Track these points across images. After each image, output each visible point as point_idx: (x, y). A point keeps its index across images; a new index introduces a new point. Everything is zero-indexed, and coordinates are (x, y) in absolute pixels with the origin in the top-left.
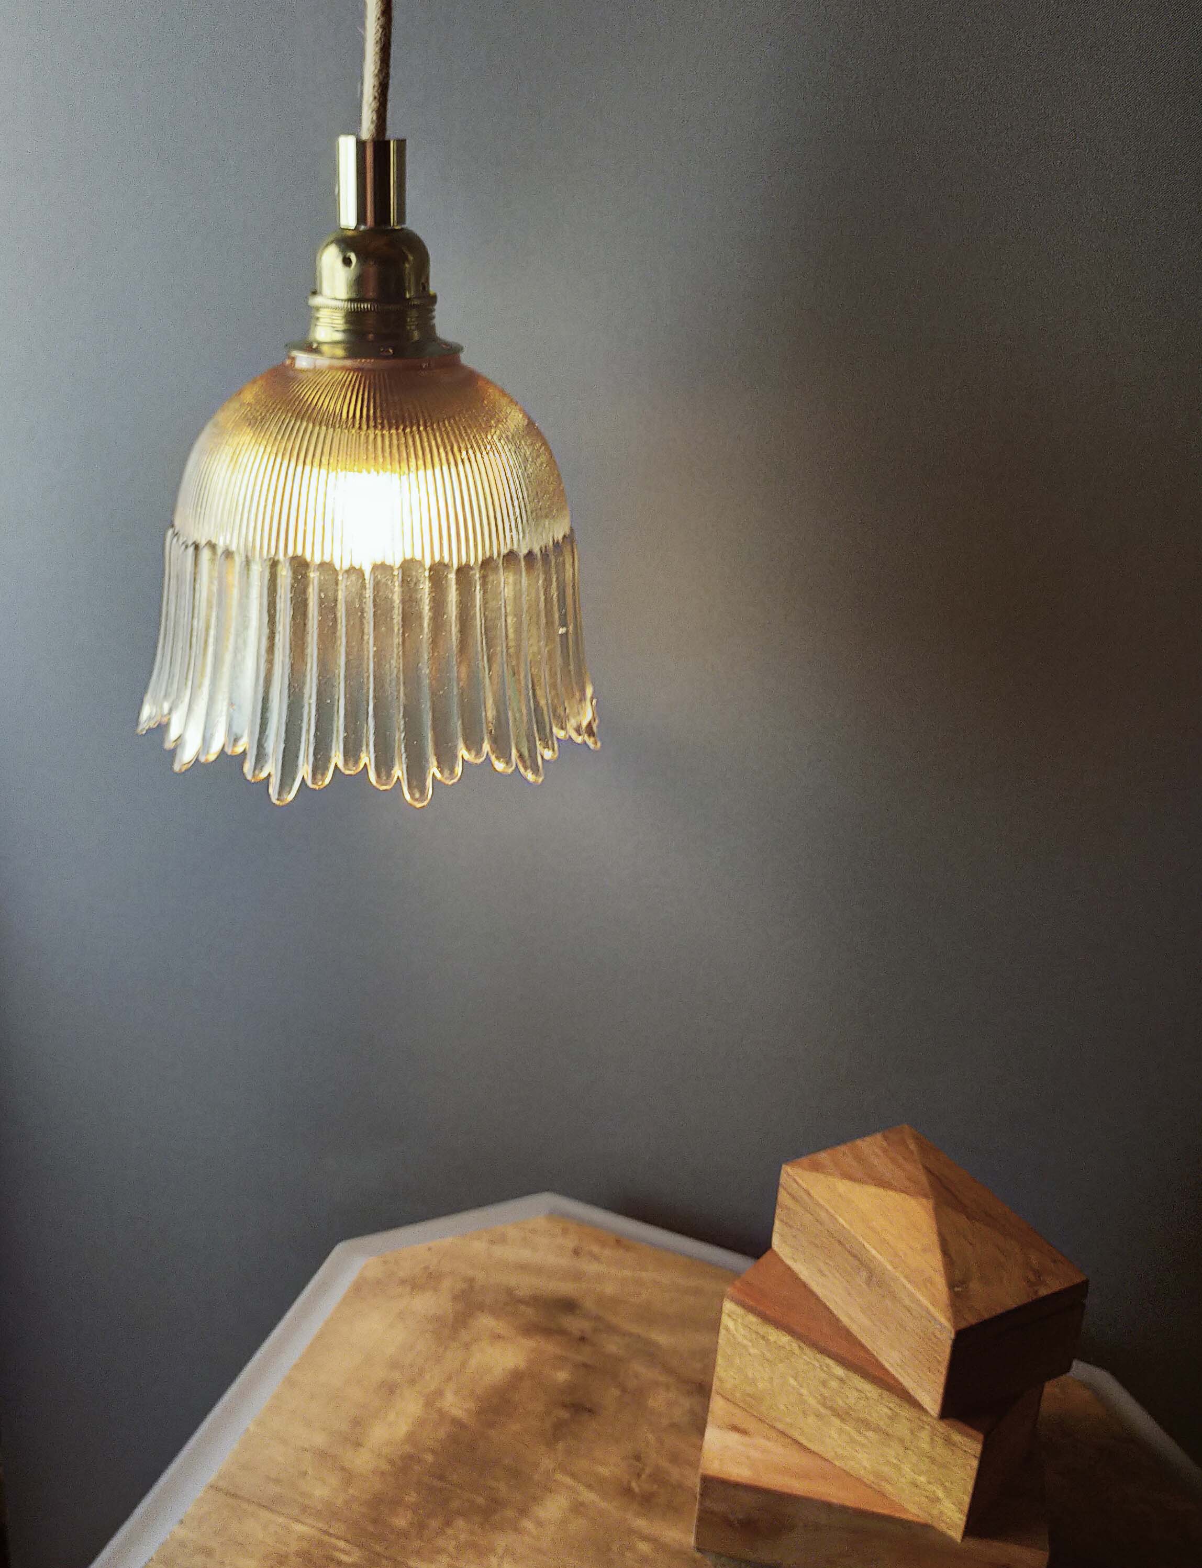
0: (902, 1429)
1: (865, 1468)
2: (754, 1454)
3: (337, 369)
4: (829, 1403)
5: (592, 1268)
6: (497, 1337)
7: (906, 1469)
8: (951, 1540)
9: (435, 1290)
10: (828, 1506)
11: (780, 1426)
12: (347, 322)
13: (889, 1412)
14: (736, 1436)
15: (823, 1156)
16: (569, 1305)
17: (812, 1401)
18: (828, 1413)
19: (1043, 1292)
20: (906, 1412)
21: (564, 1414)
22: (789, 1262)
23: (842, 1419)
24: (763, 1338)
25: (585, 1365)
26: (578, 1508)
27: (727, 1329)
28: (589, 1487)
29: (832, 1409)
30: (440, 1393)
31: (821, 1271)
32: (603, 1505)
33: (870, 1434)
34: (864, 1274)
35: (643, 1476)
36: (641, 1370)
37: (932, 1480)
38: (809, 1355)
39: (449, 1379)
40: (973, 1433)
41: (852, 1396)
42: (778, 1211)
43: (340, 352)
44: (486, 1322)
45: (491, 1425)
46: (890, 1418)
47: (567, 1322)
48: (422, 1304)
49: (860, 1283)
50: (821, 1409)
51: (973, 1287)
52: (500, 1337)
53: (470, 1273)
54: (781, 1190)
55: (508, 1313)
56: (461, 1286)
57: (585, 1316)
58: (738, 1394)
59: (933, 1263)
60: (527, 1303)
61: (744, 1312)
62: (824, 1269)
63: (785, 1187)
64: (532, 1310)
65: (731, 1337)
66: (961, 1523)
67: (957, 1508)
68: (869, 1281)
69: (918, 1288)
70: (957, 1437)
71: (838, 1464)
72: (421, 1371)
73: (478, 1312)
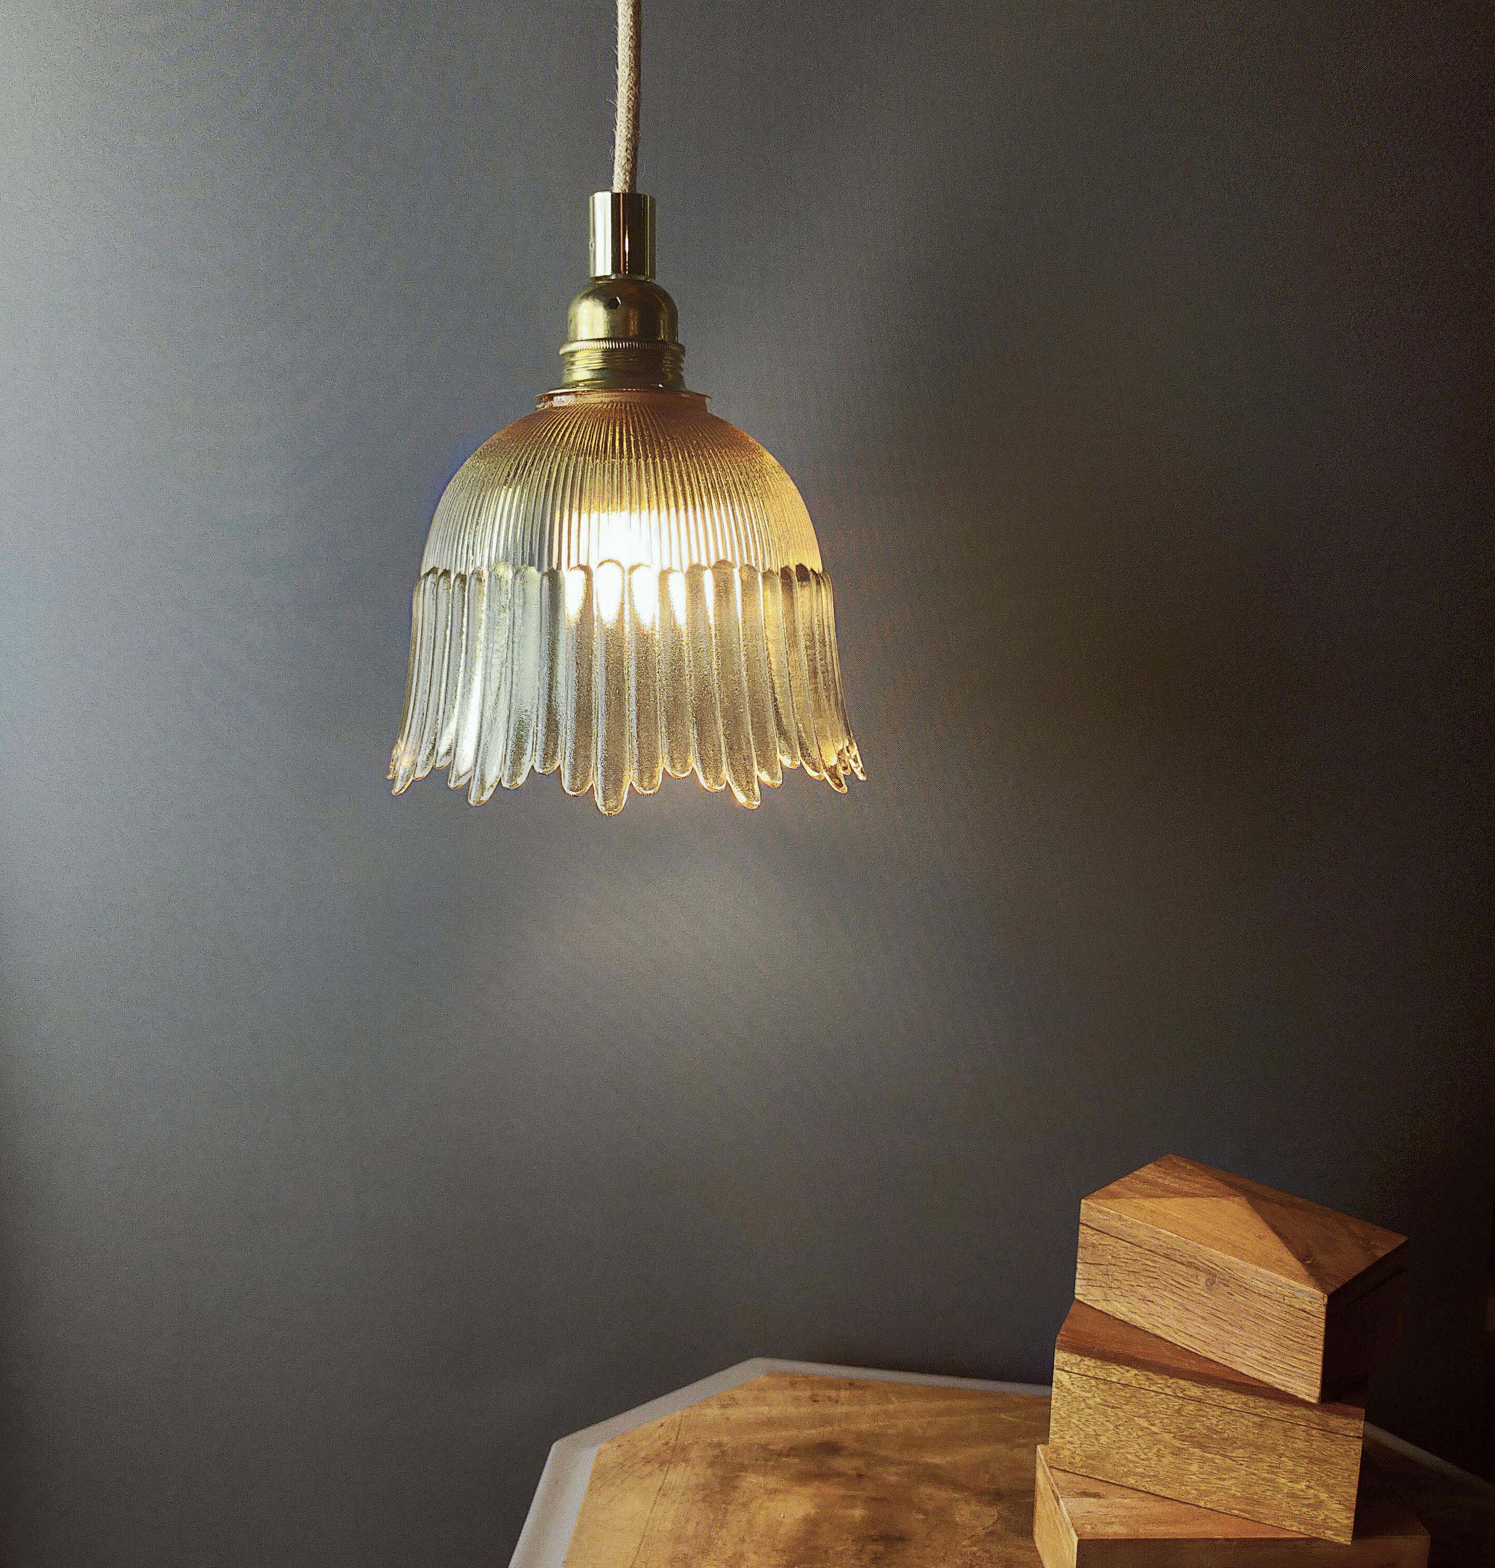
0: (1274, 1435)
1: (1234, 1497)
2: (1121, 1512)
4: (1187, 1433)
5: (840, 1410)
6: (772, 1493)
7: (1282, 1480)
8: (1340, 1546)
9: (686, 1461)
10: (1211, 1543)
11: (1131, 1481)
13: (1257, 1419)
14: (1093, 1500)
16: (830, 1448)
17: (1167, 1437)
18: (1186, 1445)
19: (1379, 1254)
20: (1280, 1411)
21: (879, 1548)
22: (1098, 1305)
23: (1203, 1447)
24: (1104, 1381)
25: (873, 1499)
27: (1061, 1385)
29: (1190, 1439)
33: (1238, 1454)
34: (1203, 1279)
36: (932, 1494)
37: (1311, 1484)
38: (1159, 1382)
39: (742, 1540)
40: (1351, 1409)
41: (1213, 1417)
42: (1081, 1255)
44: (751, 1481)
46: (1260, 1426)
47: (839, 1463)
48: (678, 1476)
49: (1198, 1291)
50: (1177, 1443)
51: (1321, 1258)
52: (776, 1491)
53: (716, 1440)
54: (1081, 1227)
55: (774, 1468)
56: (711, 1452)
57: (853, 1454)
58: (1078, 1459)
59: (1272, 1245)
60: (788, 1456)
61: (1079, 1358)
62: (1148, 1294)
63: (1089, 1224)
64: (796, 1461)
65: (1066, 1394)
66: (1350, 1522)
67: (1342, 1507)
68: (1211, 1284)
69: (1272, 1269)
70: (1336, 1422)
71: (1202, 1504)
72: (709, 1539)
73: (743, 1474)
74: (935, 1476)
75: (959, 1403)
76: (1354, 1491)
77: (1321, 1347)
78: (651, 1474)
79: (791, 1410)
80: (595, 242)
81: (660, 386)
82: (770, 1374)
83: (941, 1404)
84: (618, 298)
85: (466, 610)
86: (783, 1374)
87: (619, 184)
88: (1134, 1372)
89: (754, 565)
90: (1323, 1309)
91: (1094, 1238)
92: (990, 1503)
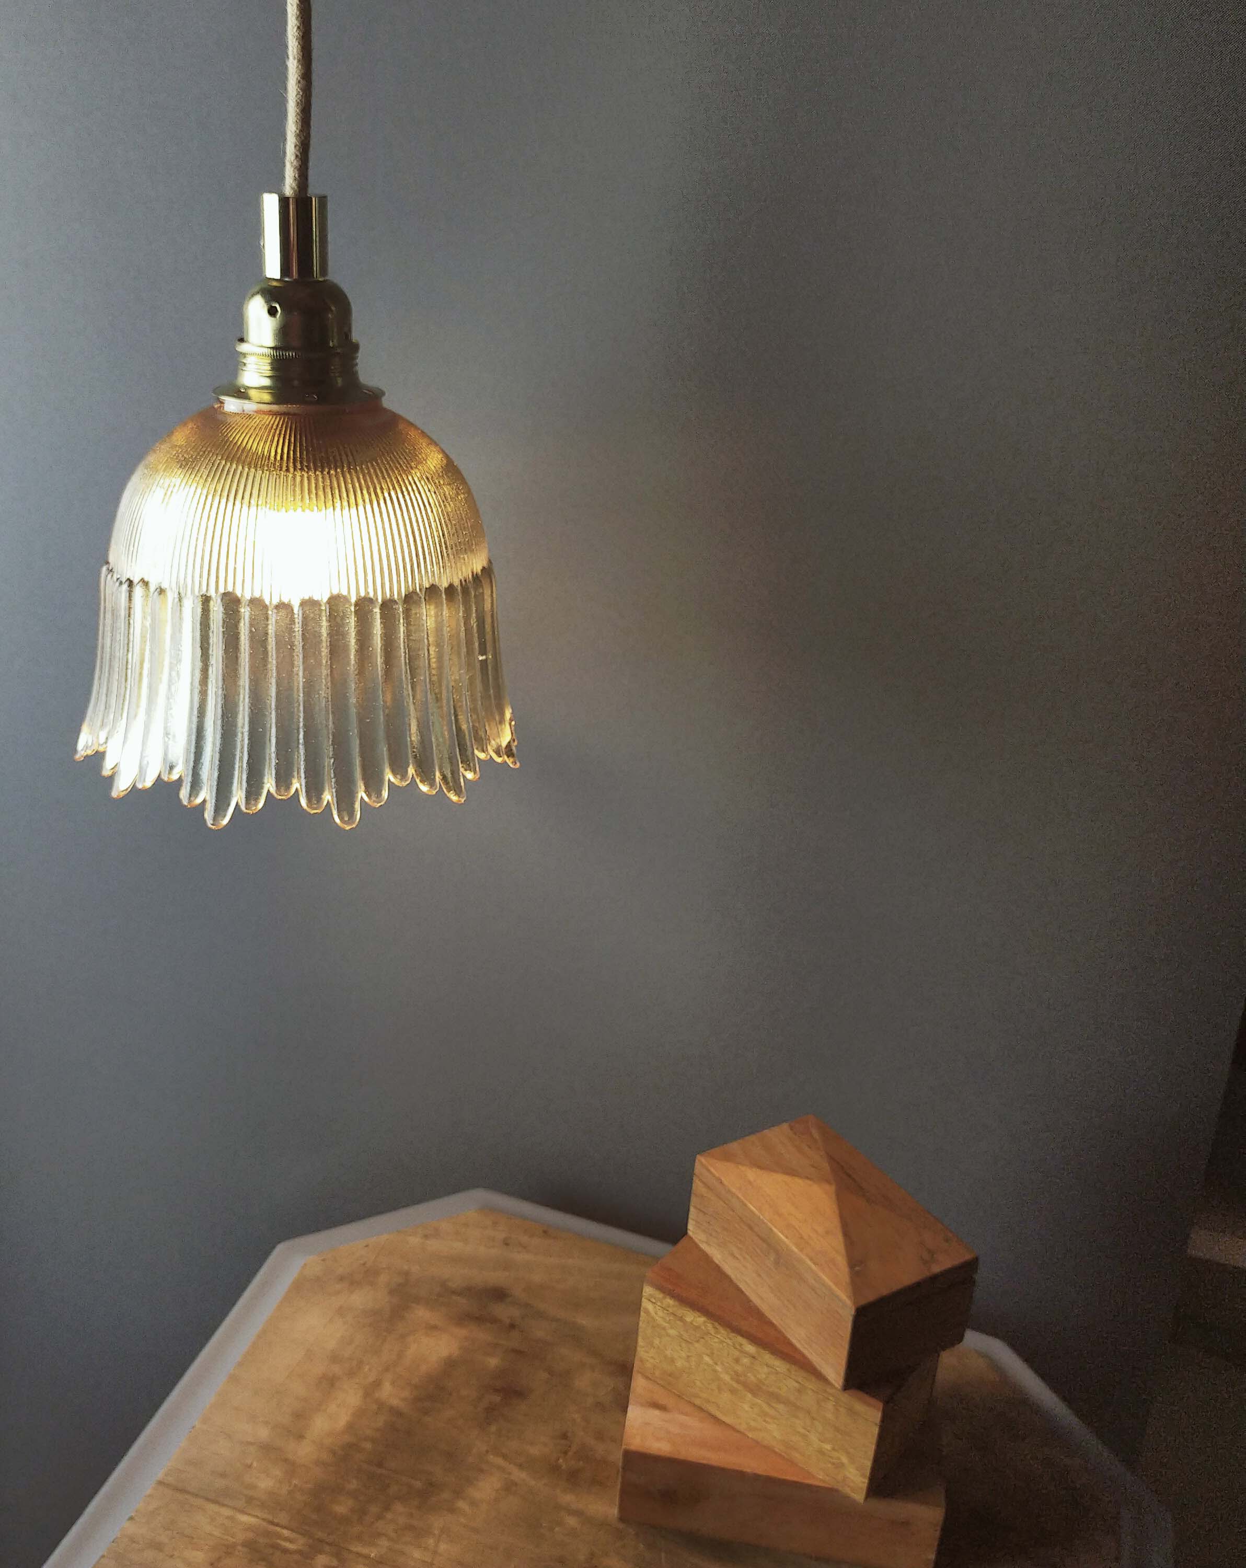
0: (809, 1400)
1: (775, 1438)
2: (676, 1429)
3: (264, 413)
4: (742, 1379)
5: (524, 1257)
6: (432, 1328)
7: (813, 1438)
8: (854, 1502)
9: (372, 1284)
10: (742, 1474)
11: (698, 1402)
12: (273, 369)
13: (796, 1385)
14: (657, 1412)
15: (734, 1146)
16: (499, 1294)
17: (727, 1378)
18: (741, 1388)
19: (936, 1269)
20: (812, 1385)
21: (497, 1399)
22: (703, 1246)
23: (755, 1394)
24: (681, 1319)
25: (515, 1351)
26: (510, 1487)
27: (647, 1312)
28: (520, 1466)
29: (746, 1385)
30: (377, 1384)
31: (733, 1255)
32: (533, 1482)
33: (781, 1407)
34: (772, 1257)
35: (570, 1454)
36: (568, 1353)
37: (836, 1447)
38: (723, 1334)
39: (387, 1369)
40: (873, 1401)
41: (763, 1371)
42: (694, 1200)
43: (267, 397)
44: (421, 1313)
45: (427, 1412)
46: (799, 1391)
47: (498, 1310)
48: (360, 1299)
49: (768, 1264)
50: (735, 1385)
51: (872, 1265)
52: (435, 1327)
53: (406, 1267)
54: (695, 1179)
55: (442, 1304)
56: (397, 1280)
57: (515, 1304)
58: (658, 1372)
59: (837, 1244)
60: (460, 1295)
61: (665, 1296)
62: (737, 1252)
63: (701, 1178)
64: (464, 1301)
65: (651, 1319)
66: (864, 1486)
67: (858, 1472)
68: (777, 1263)
69: (827, 1274)
70: (859, 1407)
71: (750, 1436)
72: (361, 1363)
73: (413, 1305)
74: (578, 1338)
76: (869, 1463)
78: (339, 1292)
79: (482, 1250)
87: (289, 185)
88: (703, 1318)
90: (852, 1317)
91: (703, 1191)
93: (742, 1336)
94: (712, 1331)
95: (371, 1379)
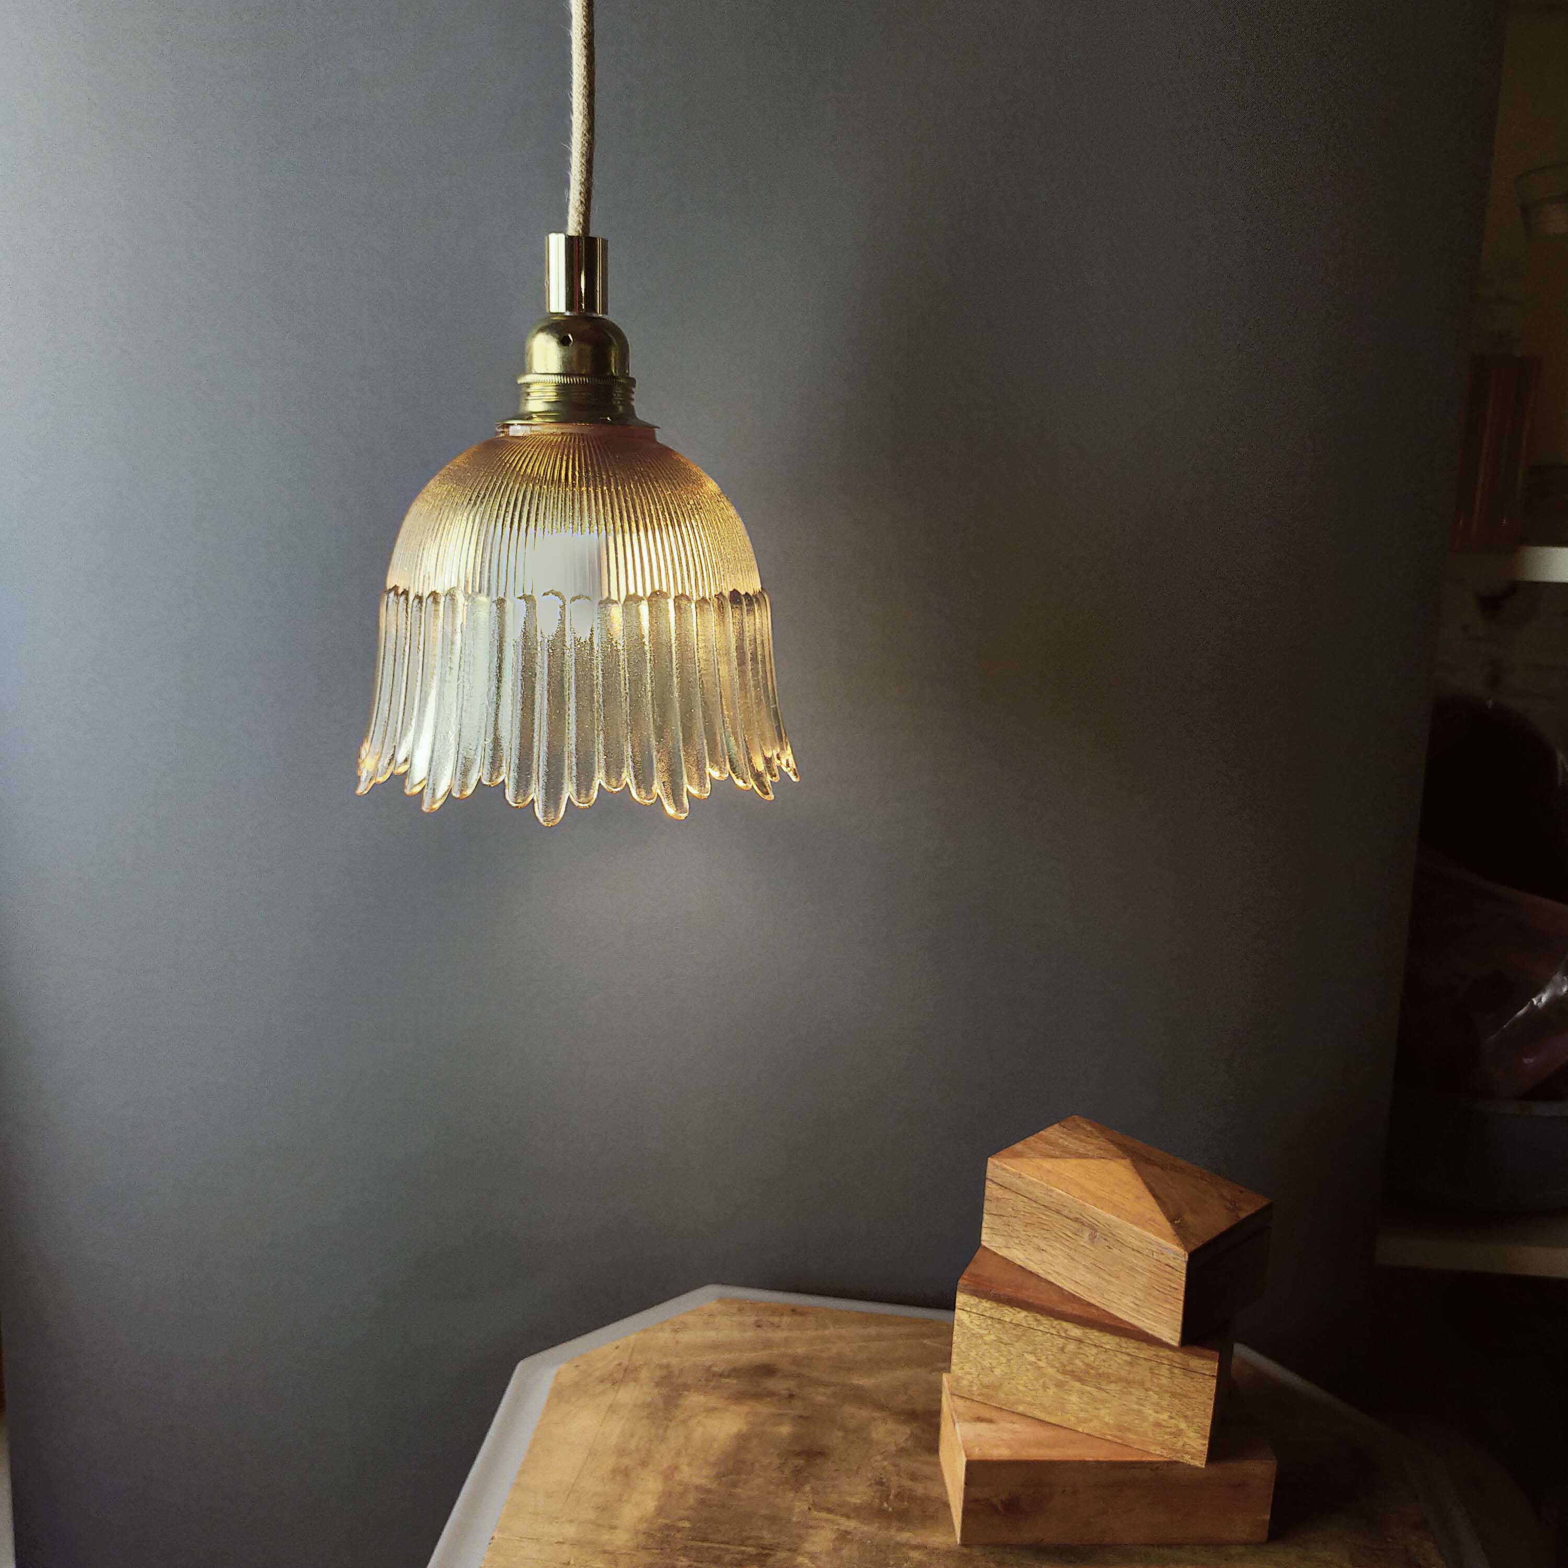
0: (1142, 1372)
1: (1107, 1424)
2: (1006, 1436)
4: (1068, 1368)
5: (780, 1335)
6: (710, 1411)
7: (1148, 1411)
8: (1197, 1468)
9: (636, 1380)
10: (1083, 1464)
11: (1021, 1409)
12: (556, 394)
13: (1128, 1358)
14: (983, 1425)
16: (767, 1370)
17: (1051, 1371)
18: (1068, 1378)
19: (1243, 1215)
20: (1146, 1352)
21: (801, 1462)
22: (1003, 1252)
23: (1080, 1380)
24: (999, 1320)
25: (801, 1417)
26: (844, 1536)
27: (961, 1324)
28: (848, 1517)
29: (1072, 1373)
30: (675, 1468)
32: (866, 1528)
33: (1111, 1387)
34: (1087, 1234)
35: (891, 1497)
36: (854, 1413)
37: (1174, 1414)
38: (1046, 1323)
39: (678, 1454)
40: (1209, 1353)
41: (1090, 1354)
42: (987, 1205)
43: (548, 420)
44: (694, 1399)
45: (734, 1485)
46: (1131, 1364)
47: (772, 1384)
48: (628, 1395)
49: (1083, 1244)
50: (1060, 1377)
51: (1189, 1218)
52: (714, 1409)
53: (665, 1361)
54: (988, 1183)
55: (714, 1388)
56: (659, 1373)
57: (787, 1376)
58: (975, 1388)
59: (1149, 1206)
60: (728, 1376)
61: (977, 1300)
62: (1043, 1244)
63: (993, 1179)
64: (735, 1381)
65: (965, 1331)
66: (1205, 1449)
67: (1199, 1435)
68: (1092, 1238)
69: (1144, 1228)
70: (1195, 1363)
71: (1080, 1430)
72: (649, 1452)
73: (686, 1393)
74: (859, 1397)
75: (888, 1330)
76: (1208, 1422)
77: (1182, 1298)
78: (603, 1393)
79: (736, 1335)
80: (549, 280)
81: (608, 419)
82: (721, 1300)
83: (872, 1330)
84: (570, 336)
85: (422, 629)
86: (733, 1301)
87: (573, 227)
88: (1024, 1313)
89: (688, 594)
90: (1185, 1265)
91: (999, 1193)
92: (905, 1422)
93: (1067, 1321)
94: (1034, 1324)
95: (665, 1464)
